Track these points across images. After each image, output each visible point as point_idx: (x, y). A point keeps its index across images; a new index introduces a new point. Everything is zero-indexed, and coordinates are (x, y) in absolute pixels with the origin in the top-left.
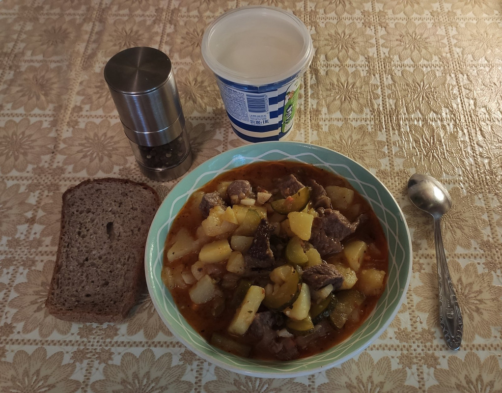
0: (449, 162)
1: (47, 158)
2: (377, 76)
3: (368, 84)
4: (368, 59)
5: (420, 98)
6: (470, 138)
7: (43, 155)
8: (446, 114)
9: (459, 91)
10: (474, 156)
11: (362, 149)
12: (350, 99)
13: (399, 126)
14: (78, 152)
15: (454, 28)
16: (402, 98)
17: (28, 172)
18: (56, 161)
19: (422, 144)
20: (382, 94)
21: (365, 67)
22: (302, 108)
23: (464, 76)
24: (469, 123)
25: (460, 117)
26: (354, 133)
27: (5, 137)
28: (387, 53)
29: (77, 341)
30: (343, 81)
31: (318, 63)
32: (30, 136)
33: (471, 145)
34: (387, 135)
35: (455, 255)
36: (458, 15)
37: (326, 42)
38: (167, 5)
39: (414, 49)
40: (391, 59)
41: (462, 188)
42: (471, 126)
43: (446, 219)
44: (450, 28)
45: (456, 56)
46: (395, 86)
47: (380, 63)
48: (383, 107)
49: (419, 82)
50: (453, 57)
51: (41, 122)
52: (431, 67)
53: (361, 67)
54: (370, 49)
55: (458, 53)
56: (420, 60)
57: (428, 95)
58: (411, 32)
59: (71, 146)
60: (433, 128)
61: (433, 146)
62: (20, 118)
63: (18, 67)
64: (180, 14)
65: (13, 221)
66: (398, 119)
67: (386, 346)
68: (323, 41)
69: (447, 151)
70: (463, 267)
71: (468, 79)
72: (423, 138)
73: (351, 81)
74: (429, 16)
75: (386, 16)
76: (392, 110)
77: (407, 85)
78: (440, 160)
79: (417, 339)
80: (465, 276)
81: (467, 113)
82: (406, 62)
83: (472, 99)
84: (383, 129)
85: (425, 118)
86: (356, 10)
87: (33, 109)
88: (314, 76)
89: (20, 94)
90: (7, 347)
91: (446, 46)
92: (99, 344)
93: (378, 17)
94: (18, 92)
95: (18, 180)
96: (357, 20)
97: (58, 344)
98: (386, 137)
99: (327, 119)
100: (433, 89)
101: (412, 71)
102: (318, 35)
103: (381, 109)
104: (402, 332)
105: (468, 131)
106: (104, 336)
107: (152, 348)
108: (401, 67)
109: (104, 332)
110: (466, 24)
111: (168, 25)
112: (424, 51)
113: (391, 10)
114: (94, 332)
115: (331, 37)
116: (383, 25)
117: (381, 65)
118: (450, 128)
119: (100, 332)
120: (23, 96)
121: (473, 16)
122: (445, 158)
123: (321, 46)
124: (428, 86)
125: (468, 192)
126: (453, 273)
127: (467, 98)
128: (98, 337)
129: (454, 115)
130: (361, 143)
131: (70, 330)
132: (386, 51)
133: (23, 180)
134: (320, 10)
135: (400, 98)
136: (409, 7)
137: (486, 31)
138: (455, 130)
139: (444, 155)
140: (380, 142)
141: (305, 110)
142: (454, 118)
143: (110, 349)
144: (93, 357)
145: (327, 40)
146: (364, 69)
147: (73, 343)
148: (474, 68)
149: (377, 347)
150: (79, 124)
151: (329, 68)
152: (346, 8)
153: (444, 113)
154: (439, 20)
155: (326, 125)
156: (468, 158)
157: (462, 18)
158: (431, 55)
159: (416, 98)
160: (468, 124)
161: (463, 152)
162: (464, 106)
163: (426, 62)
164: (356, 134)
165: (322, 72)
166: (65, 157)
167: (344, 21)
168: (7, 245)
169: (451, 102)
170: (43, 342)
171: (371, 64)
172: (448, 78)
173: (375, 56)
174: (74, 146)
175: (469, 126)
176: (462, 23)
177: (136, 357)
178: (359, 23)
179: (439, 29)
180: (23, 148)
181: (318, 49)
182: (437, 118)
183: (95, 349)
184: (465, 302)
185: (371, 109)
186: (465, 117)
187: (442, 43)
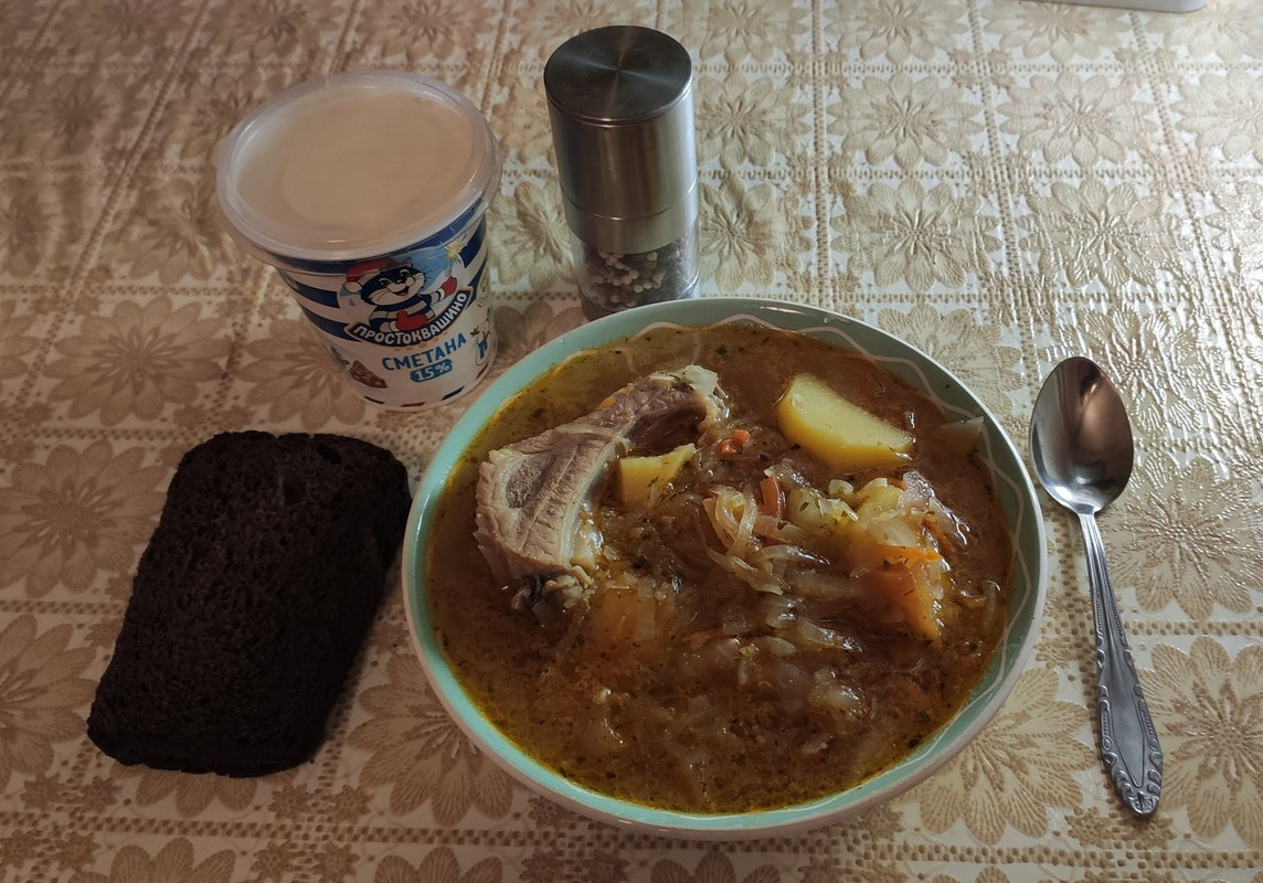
0: (1179, 398)
1: (210, 387)
2: (993, 197)
3: (972, 217)
4: (969, 158)
5: (1099, 247)
6: (1229, 342)
7: (202, 380)
8: (1167, 284)
9: (1195, 231)
10: (1242, 385)
11: (965, 368)
12: (929, 250)
13: (1052, 314)
14: (285, 373)
15: (1174, 88)
16: (1055, 249)
17: (164, 420)
18: (231, 394)
19: (1110, 356)
20: (1006, 240)
21: (963, 177)
22: (814, 272)
23: (1204, 195)
24: (1225, 305)
25: (1201, 290)
26: (940, 330)
27: (112, 340)
28: (1015, 144)
29: (268, 826)
30: (910, 209)
31: (849, 168)
32: (171, 337)
33: (1233, 359)
34: (1022, 334)
35: (1210, 626)
36: (1181, 58)
37: (866, 122)
38: (493, 43)
39: (1080, 135)
40: (1025, 159)
41: (1217, 462)
42: (1230, 311)
43: (1180, 536)
44: (1163, 87)
45: (1184, 151)
46: (1036, 220)
47: (998, 168)
48: (1011, 269)
49: (1096, 212)
50: (1176, 154)
51: (197, 306)
52: (1122, 177)
53: (952, 177)
54: (972, 138)
55: (1186, 145)
56: (1095, 161)
57: (1120, 242)
58: (1069, 96)
59: (268, 359)
60: (1136, 317)
61: (1137, 360)
62: (150, 297)
63: (148, 181)
64: (522, 63)
65: (125, 533)
66: (1047, 297)
67: (1047, 852)
68: (859, 118)
69: (1175, 372)
70: (1232, 657)
71: (1216, 203)
72: (1111, 343)
73: (929, 208)
74: (1112, 60)
75: (1009, 63)
76: (1033, 277)
77: (1066, 218)
78: (1158, 394)
79: (1125, 838)
80: (1238, 680)
81: (1217, 282)
82: (1060, 166)
83: (1229, 249)
84: (1013, 319)
85: (1115, 295)
86: (936, 49)
87: (179, 277)
88: (839, 199)
89: (152, 242)
90: (98, 837)
91: (1156, 129)
92: (322, 834)
93: (990, 64)
94: (146, 237)
95: (140, 438)
96: (939, 71)
97: (220, 831)
98: (1020, 338)
99: (874, 297)
100: (1130, 227)
101: (1077, 186)
102: (846, 106)
103: (1005, 270)
104: (1085, 819)
105: (1224, 326)
106: (334, 814)
107: (454, 847)
108: (1050, 177)
109: (334, 805)
110: (1201, 80)
111: (495, 87)
112: (1102, 140)
113: (1020, 49)
114: (309, 803)
115: (878, 110)
116: (1002, 81)
117: (1002, 173)
118: (1180, 318)
119: (323, 805)
120: (158, 246)
121: (1219, 60)
122: (1169, 390)
123: (854, 130)
124: (1117, 220)
125: (1233, 469)
126: (1208, 671)
127: (1216, 247)
128: (319, 816)
129: (1187, 287)
130: (959, 352)
131: (252, 796)
132: (1012, 140)
133: (151, 439)
134: (851, 51)
135: (1051, 246)
136: (1062, 40)
137: (1250, 94)
138: (1191, 322)
139: (1167, 381)
140: (1006, 351)
141: (820, 276)
142: (1187, 295)
143: (348, 847)
144: (307, 865)
145: (868, 116)
146: (959, 181)
147: (257, 829)
148: (1230, 178)
149: (1021, 853)
150: (287, 309)
151: (874, 180)
152: (912, 46)
153: (1163, 280)
154: (1135, 69)
155: (872, 310)
156: (1227, 389)
157: (1192, 66)
158: (1121, 147)
159: (1092, 245)
160: (1222, 308)
161: (1214, 374)
162: (1209, 264)
163: (1109, 165)
164: (947, 331)
165: (859, 190)
166: (253, 385)
167: (908, 73)
168: (107, 591)
169: (1177, 256)
170: (186, 825)
171: (976, 170)
172: (1167, 201)
173: (986, 151)
174: (274, 360)
175: (1226, 313)
176: (1192, 76)
177: (411, 867)
178: (944, 77)
179: (1138, 91)
180: (154, 366)
181: (847, 138)
182: (1144, 294)
183: (313, 847)
184: (1244, 744)
185: (981, 274)
186: (1213, 290)
187: (1146, 121)
